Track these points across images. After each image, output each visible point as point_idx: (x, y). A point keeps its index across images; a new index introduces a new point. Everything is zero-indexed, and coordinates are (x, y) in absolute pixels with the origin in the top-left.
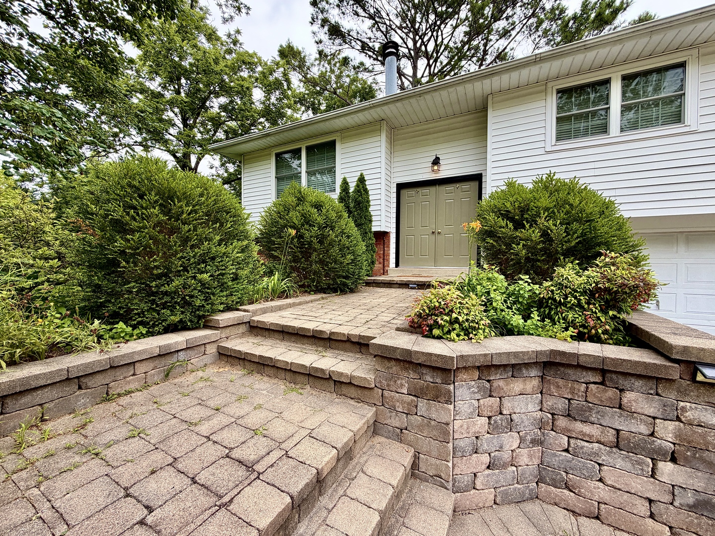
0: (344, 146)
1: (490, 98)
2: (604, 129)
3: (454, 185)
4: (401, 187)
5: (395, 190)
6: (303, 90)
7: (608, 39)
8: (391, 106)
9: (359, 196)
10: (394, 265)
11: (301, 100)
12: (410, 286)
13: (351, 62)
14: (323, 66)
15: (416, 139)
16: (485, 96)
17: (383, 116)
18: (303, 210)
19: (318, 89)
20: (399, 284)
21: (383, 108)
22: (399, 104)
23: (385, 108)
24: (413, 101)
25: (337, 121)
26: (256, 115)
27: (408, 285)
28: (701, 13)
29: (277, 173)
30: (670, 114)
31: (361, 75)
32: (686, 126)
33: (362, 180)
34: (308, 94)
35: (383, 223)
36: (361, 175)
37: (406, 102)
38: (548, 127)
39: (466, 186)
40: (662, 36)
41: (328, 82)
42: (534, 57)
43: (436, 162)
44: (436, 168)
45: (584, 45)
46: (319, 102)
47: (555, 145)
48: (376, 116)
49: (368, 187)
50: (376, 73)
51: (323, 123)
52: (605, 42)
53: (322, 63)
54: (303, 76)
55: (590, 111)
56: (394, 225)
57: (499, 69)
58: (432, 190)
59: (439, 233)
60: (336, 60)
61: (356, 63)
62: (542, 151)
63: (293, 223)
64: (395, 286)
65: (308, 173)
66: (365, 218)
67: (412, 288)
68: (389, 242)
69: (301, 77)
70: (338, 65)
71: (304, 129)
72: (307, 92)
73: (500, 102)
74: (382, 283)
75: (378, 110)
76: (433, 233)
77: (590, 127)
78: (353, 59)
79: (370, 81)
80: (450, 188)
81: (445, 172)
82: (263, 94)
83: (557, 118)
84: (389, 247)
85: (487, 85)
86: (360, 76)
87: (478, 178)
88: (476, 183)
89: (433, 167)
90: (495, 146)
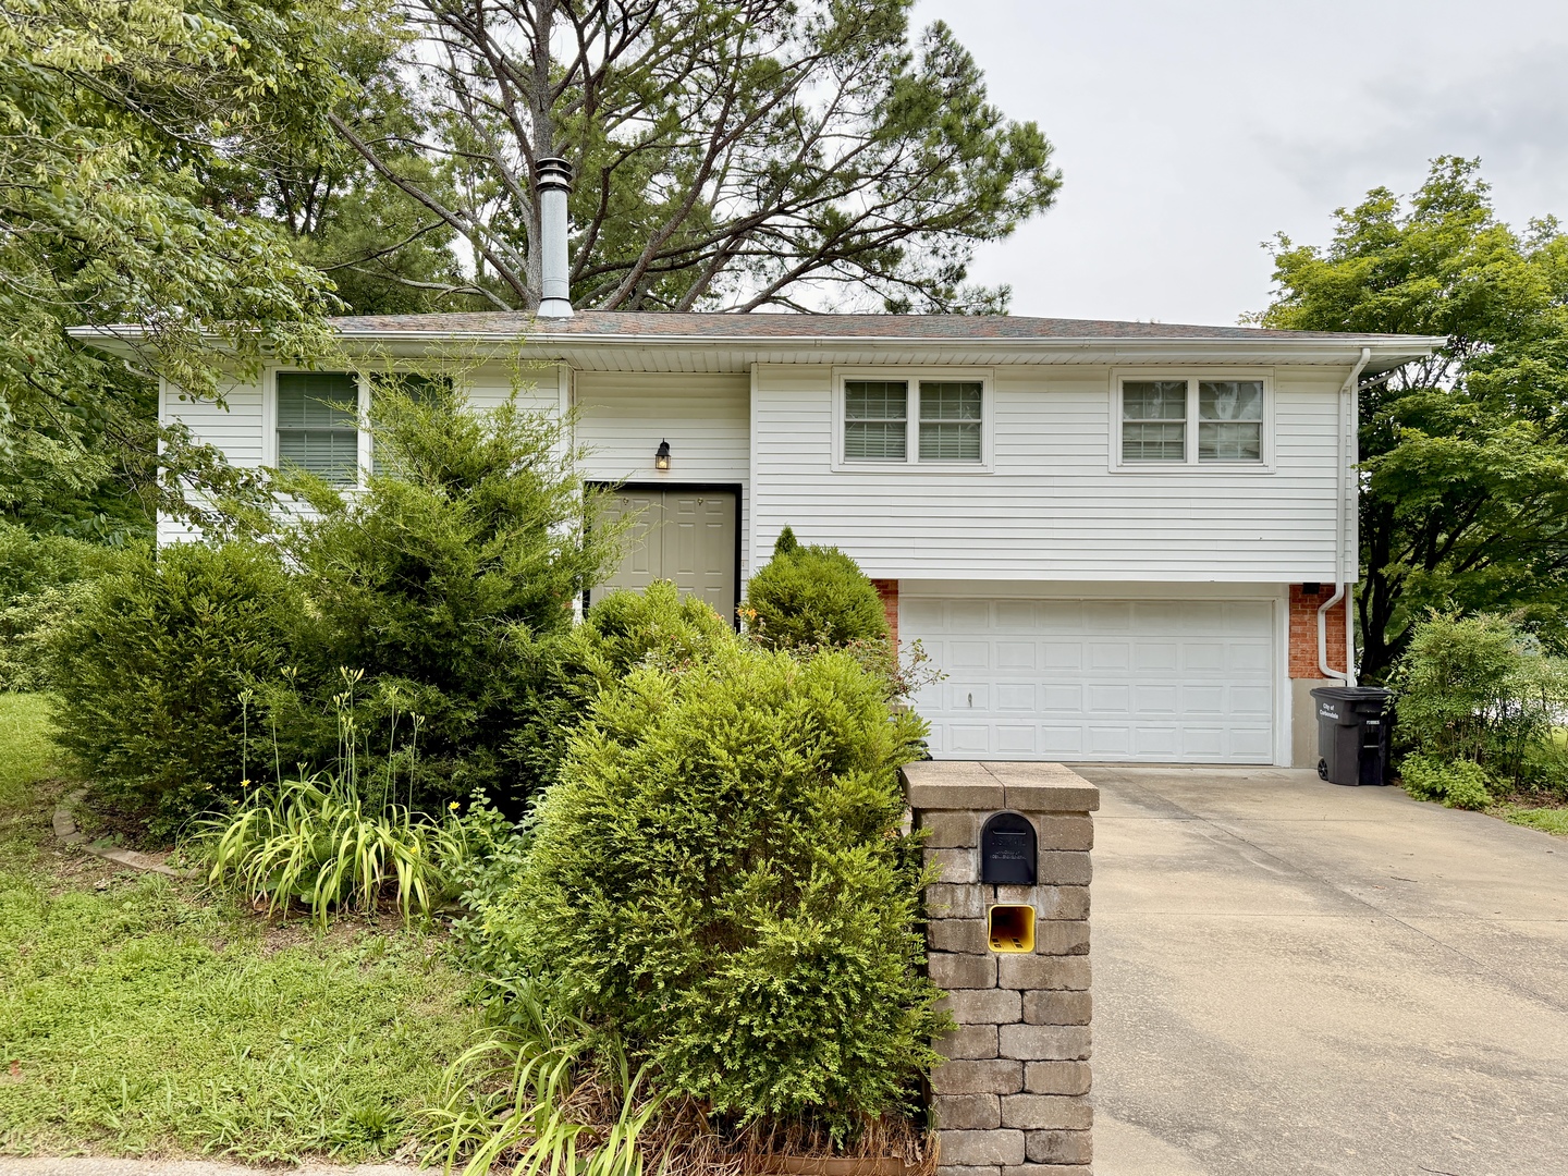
1: (754, 368)
2: (900, 452)
3: (695, 497)
4: (592, 488)
5: (582, 493)
8: (589, 351)
15: (623, 399)
16: (747, 363)
22: (603, 351)
23: (577, 351)
24: (630, 352)
29: (280, 421)
32: (983, 465)
37: (619, 351)
38: (835, 434)
39: (715, 501)
43: (664, 452)
44: (663, 464)
47: (844, 464)
55: (885, 423)
58: (655, 501)
62: (825, 470)
73: (768, 379)
77: (886, 443)
80: (688, 501)
81: (680, 471)
83: (846, 423)
87: (735, 491)
88: (730, 500)
89: (657, 462)
90: (762, 448)
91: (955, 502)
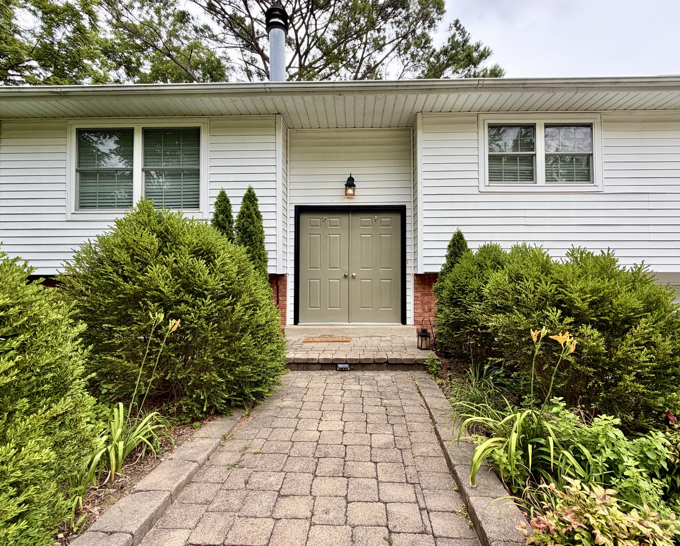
0: (214, 139)
1: (419, 116)
2: (530, 176)
3: (371, 216)
4: (300, 211)
5: (293, 214)
6: (110, 36)
7: (545, 84)
8: (298, 99)
9: (250, 224)
10: (292, 321)
11: (109, 51)
12: (340, 366)
13: (191, 21)
14: (147, 12)
15: (322, 148)
16: (414, 113)
17: (281, 108)
18: (175, 261)
19: (138, 42)
20: (322, 364)
21: (285, 97)
22: (308, 98)
23: (288, 99)
24: (329, 98)
25: (206, 100)
26: (23, 52)
27: (336, 365)
28: (615, 82)
29: (79, 163)
30: (581, 171)
31: (206, 42)
32: (595, 186)
33: (250, 198)
34: (119, 45)
35: (280, 263)
36: (250, 190)
37: (319, 97)
38: (481, 165)
39: (386, 219)
40: (584, 94)
41: (158, 35)
42: (477, 82)
43: (350, 183)
44: (350, 191)
45: (524, 84)
46: (138, 60)
47: (489, 186)
48: (270, 107)
49: (260, 209)
50: (227, 45)
51: (182, 99)
52: (542, 86)
53: (146, 8)
54: (114, 17)
55: (518, 155)
56: (292, 264)
57: (440, 85)
58: (344, 219)
59: (353, 277)
60: (170, 11)
61: (199, 24)
62: (475, 191)
63: (161, 291)
64: (315, 367)
65: (147, 173)
66: (259, 258)
67: (342, 370)
68: (285, 288)
69: (110, 17)
70: (171, 18)
71: (144, 100)
72: (118, 41)
73: (430, 124)
74: (294, 363)
75: (277, 99)
76: (345, 276)
77: (519, 171)
78: (195, 17)
79: (219, 53)
80: (366, 219)
81: (362, 198)
82: (41, 23)
83: (490, 156)
84: (285, 296)
85: (421, 101)
86: (204, 42)
87: (400, 210)
88: (397, 218)
89: (346, 189)
90: (426, 176)
91: (573, 213)
